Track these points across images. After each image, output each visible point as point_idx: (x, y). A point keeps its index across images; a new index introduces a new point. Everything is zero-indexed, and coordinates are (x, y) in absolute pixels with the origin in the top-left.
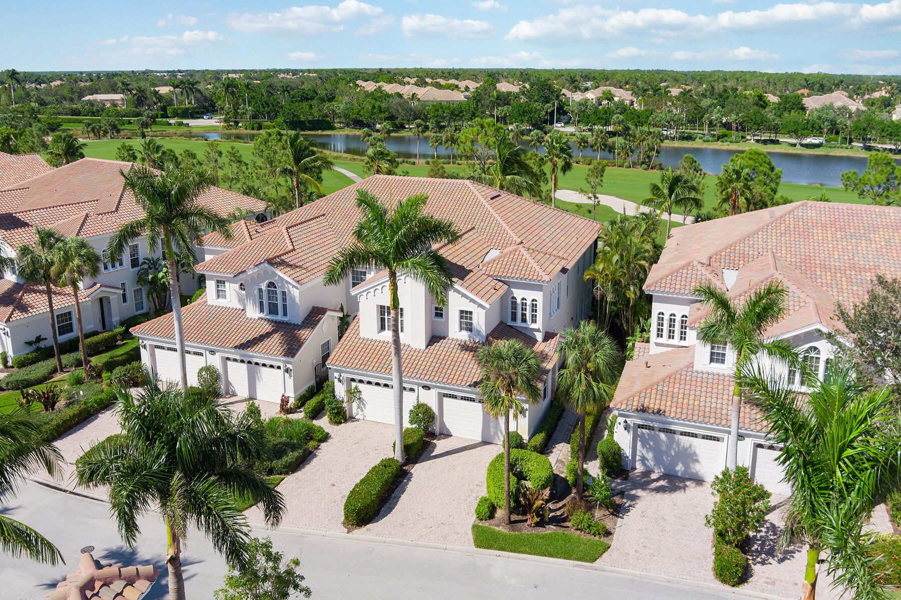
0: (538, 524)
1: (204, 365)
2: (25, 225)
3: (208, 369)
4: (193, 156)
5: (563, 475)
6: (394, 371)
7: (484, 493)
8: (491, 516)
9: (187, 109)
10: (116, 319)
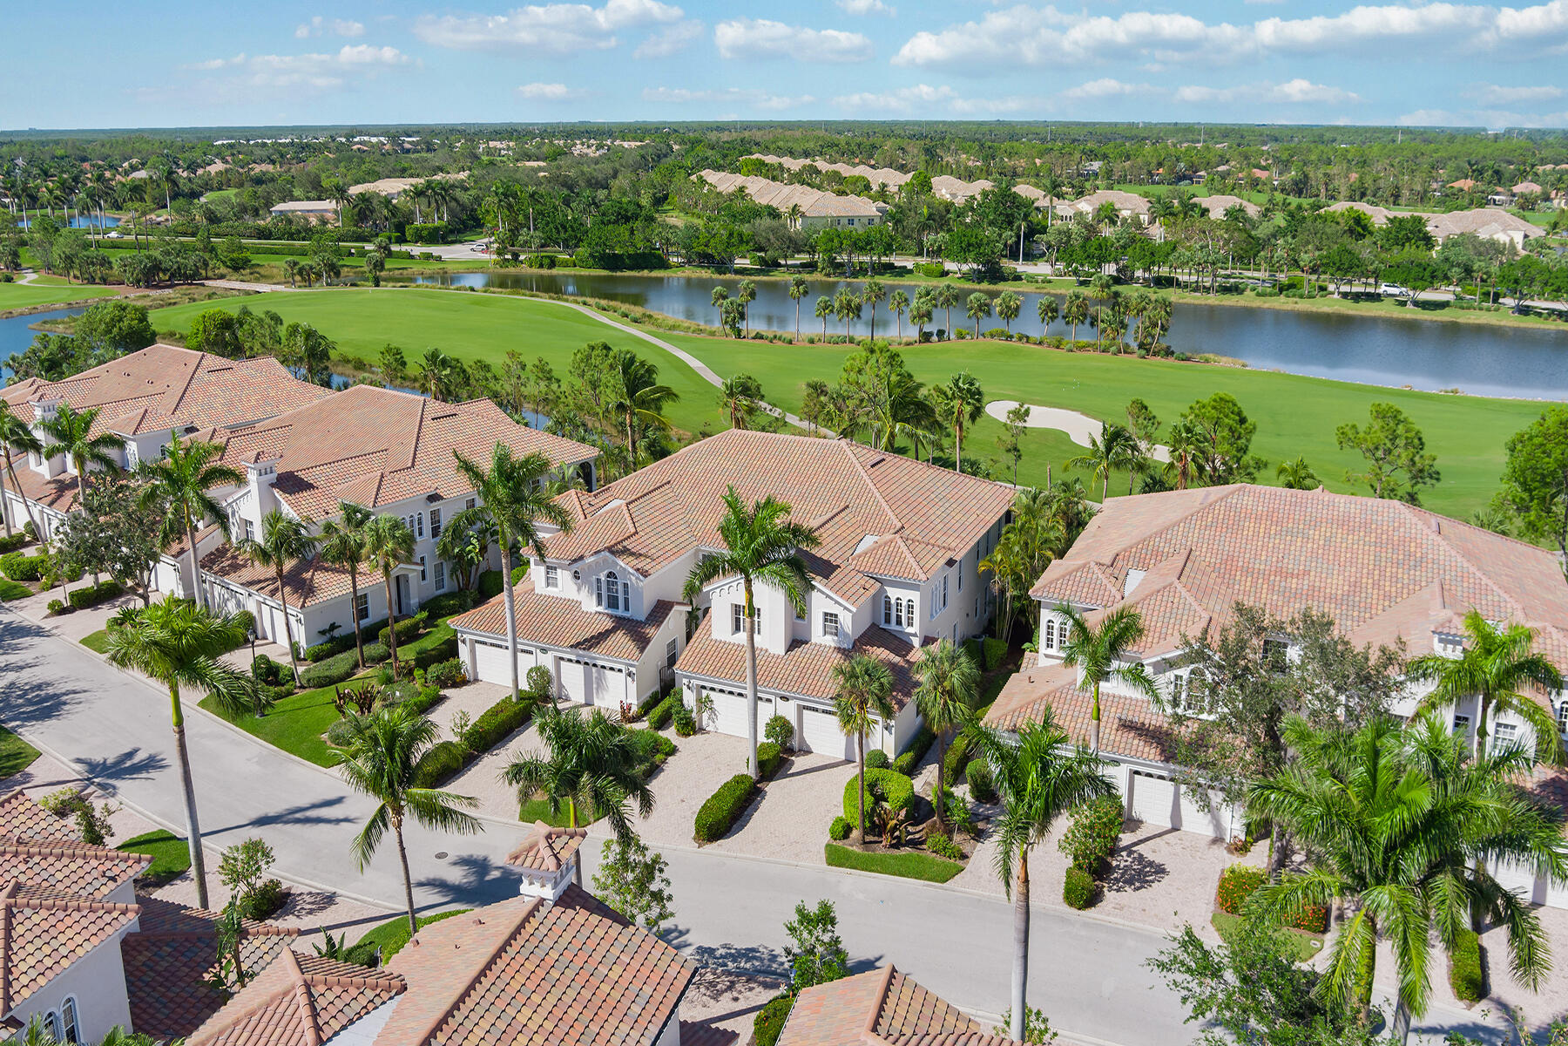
0: (892, 846)
1: (534, 665)
2: (310, 486)
3: (538, 669)
4: (487, 368)
5: (929, 799)
6: (749, 680)
7: (841, 813)
8: (846, 835)
9: (437, 229)
10: (414, 601)
